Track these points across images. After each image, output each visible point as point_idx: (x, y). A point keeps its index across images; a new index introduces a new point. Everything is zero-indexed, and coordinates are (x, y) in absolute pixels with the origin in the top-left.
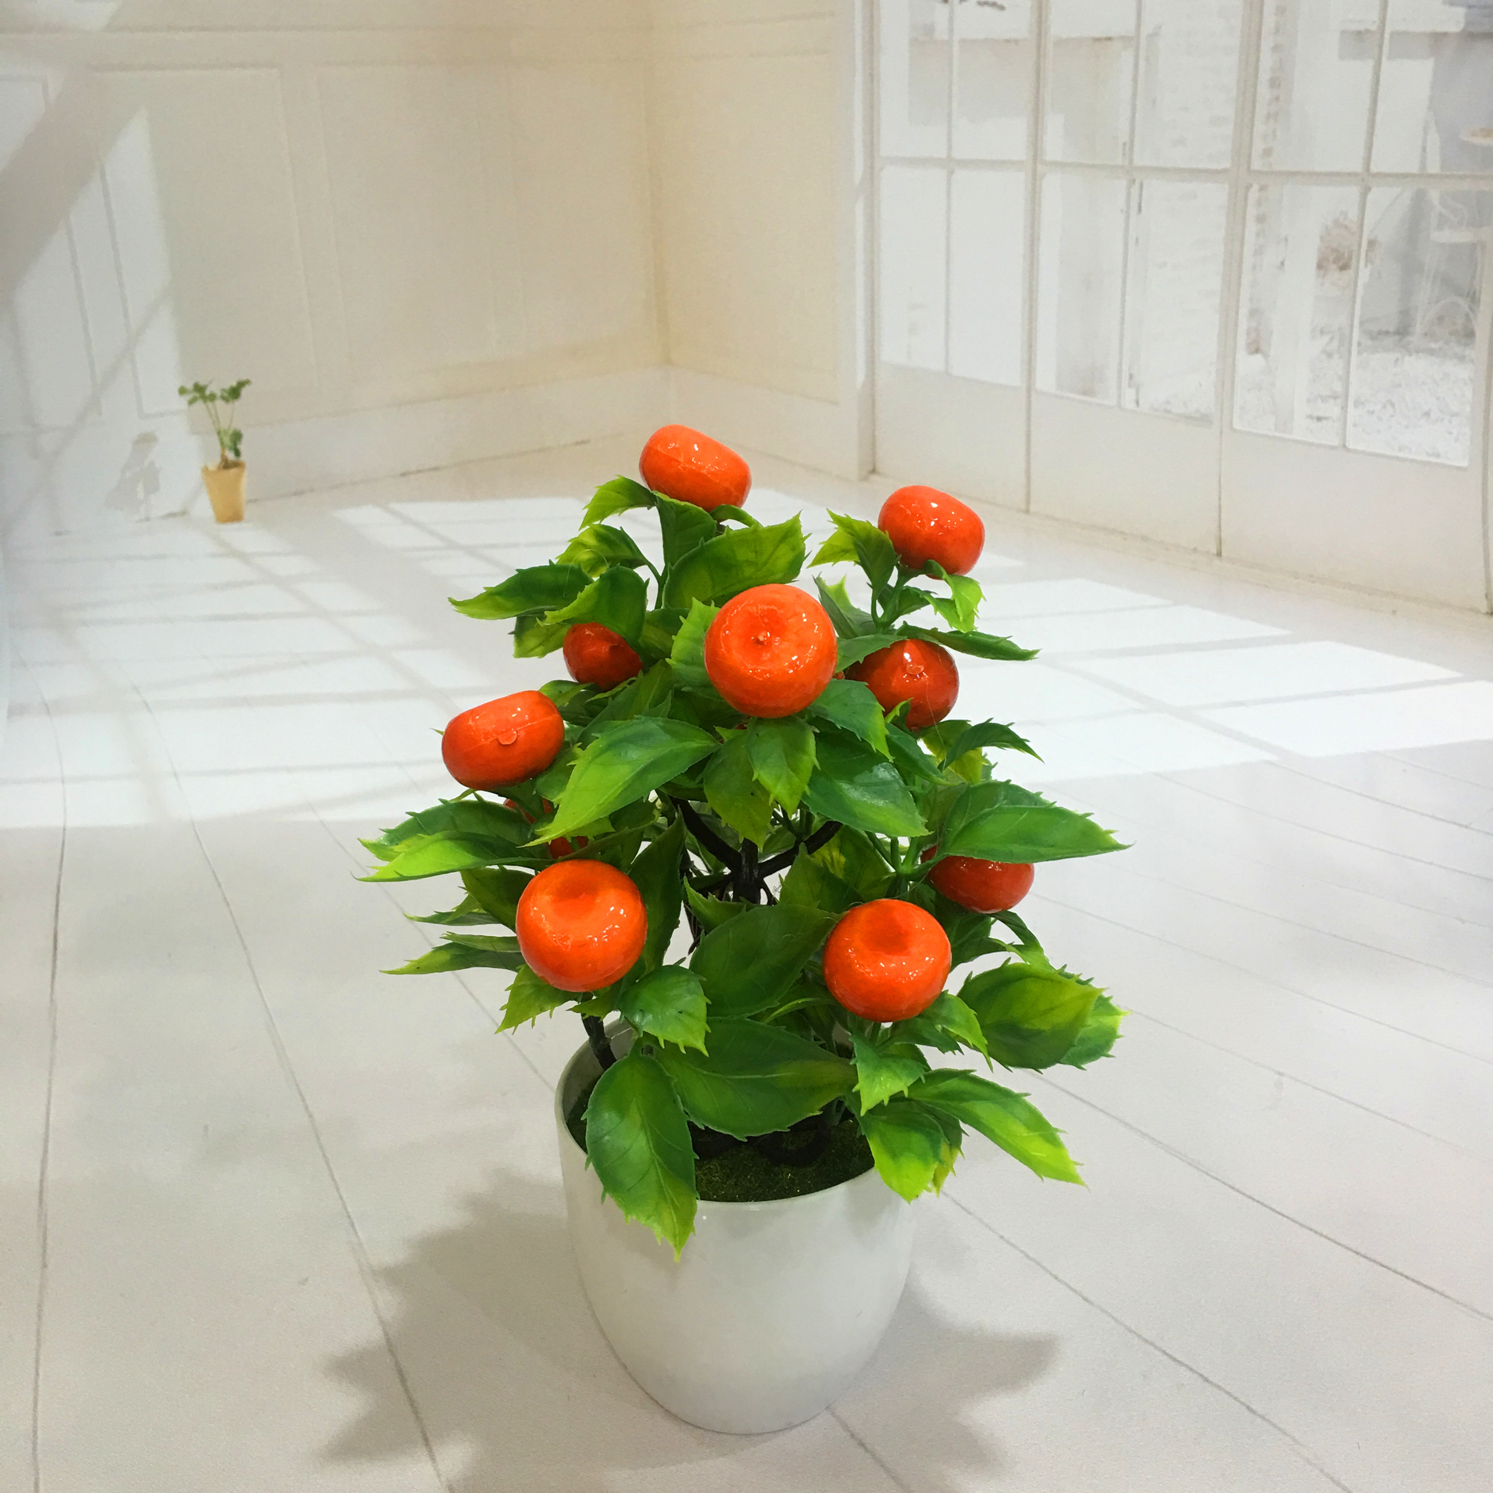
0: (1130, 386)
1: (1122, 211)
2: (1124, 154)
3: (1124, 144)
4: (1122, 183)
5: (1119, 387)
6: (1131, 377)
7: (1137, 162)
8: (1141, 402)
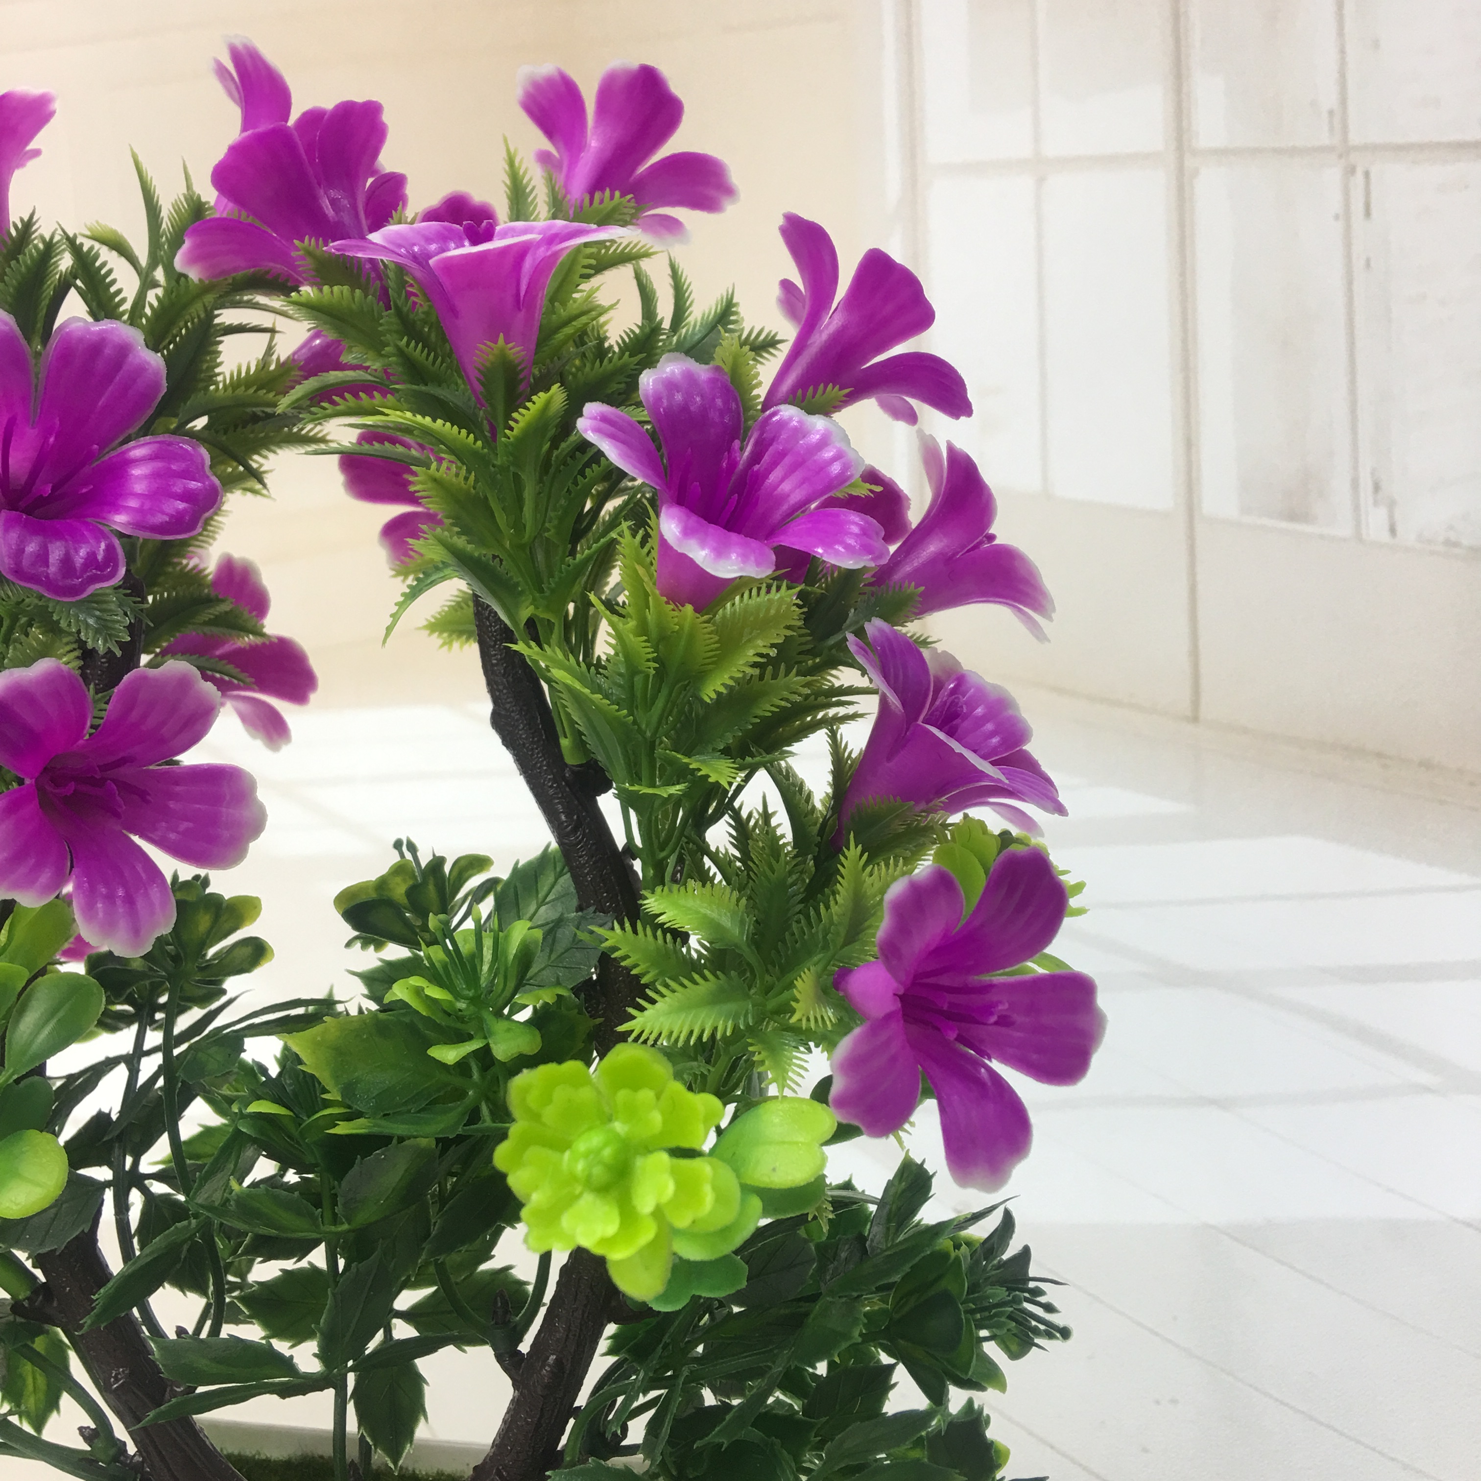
0: (1376, 503)
1: (1337, 217)
2: (1331, 129)
3: (1331, 113)
4: (1333, 175)
5: (1357, 508)
6: (1377, 488)
7: (1355, 138)
8: (1399, 529)
